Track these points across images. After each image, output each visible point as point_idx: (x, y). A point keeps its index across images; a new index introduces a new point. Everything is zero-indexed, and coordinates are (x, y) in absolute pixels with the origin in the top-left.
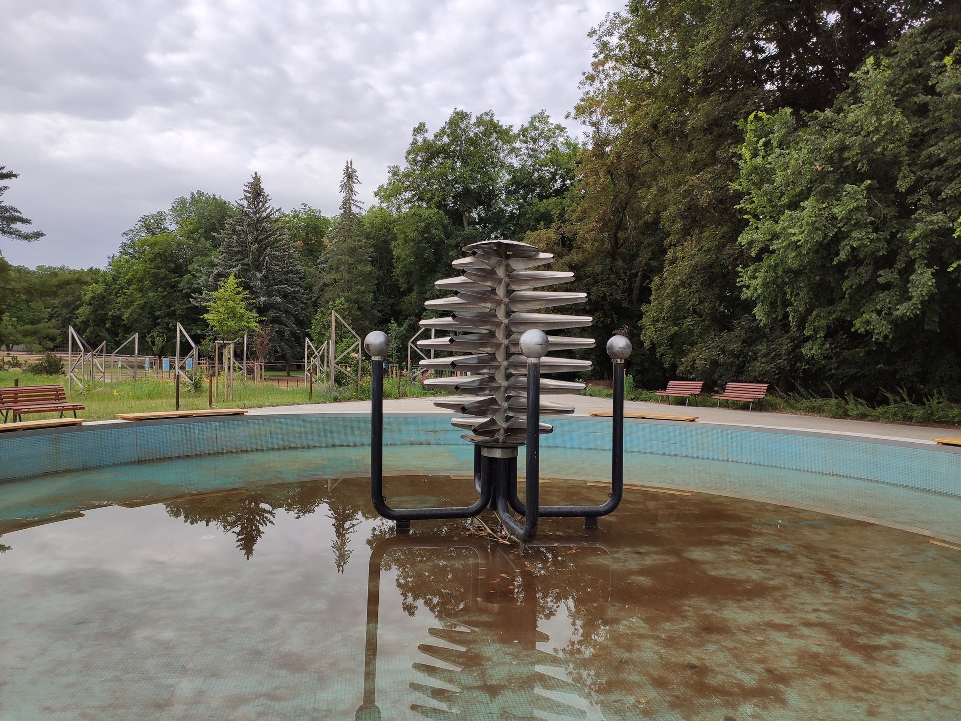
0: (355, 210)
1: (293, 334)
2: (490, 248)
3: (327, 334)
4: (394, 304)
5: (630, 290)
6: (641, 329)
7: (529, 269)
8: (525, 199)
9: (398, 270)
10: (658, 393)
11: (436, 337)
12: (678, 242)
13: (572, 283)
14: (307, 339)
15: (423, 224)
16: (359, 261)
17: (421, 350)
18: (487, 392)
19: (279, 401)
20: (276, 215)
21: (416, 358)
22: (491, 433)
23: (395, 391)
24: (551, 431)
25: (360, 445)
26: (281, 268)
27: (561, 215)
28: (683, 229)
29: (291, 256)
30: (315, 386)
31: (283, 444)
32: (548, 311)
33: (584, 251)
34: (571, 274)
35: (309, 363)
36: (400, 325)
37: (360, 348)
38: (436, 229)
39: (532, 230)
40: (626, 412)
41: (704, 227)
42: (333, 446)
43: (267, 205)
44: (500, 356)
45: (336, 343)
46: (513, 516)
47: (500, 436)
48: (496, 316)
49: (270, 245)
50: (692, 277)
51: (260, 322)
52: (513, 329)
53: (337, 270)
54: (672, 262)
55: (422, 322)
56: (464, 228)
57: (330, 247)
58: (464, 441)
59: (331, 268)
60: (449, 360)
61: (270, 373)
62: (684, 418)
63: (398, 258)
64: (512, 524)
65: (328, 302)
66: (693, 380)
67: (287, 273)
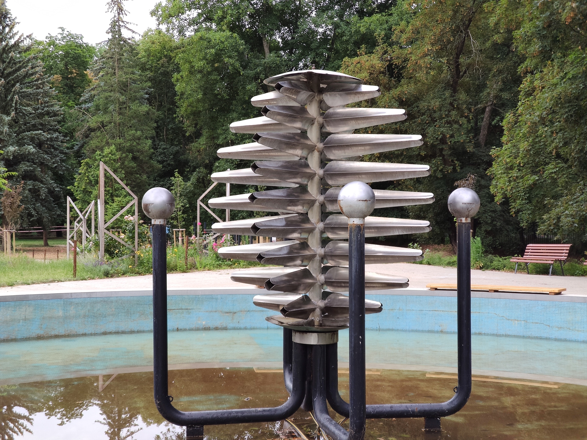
0: (126, 34)
1: (51, 192)
2: (298, 80)
3: (95, 192)
4: (177, 152)
5: (476, 130)
6: (491, 179)
7: (347, 106)
8: (341, 17)
9: (183, 109)
10: (514, 260)
11: (233, 193)
12: (536, 68)
13: (403, 122)
14: (69, 199)
15: (213, 51)
16: (133, 99)
17: (214, 210)
18: (298, 262)
19: (35, 277)
20: (27, 42)
21: (208, 221)
22: (304, 314)
23: (181, 262)
24: (380, 310)
25: (139, 332)
26: (35, 109)
27: (387, 37)
28: (541, 52)
29: (46, 94)
30: (80, 258)
31: (41, 332)
32: (372, 158)
33: (417, 82)
34: (402, 111)
35: (72, 228)
36: (186, 179)
37: (136, 209)
38: (230, 57)
39: (351, 56)
40: (474, 284)
41: (567, 48)
42: (105, 334)
43: (15, 30)
44: (314, 216)
45: (106, 203)
46: (333, 417)
47: (316, 317)
48: (307, 166)
49: (20, 80)
50: (554, 112)
51: (9, 178)
52: (330, 182)
53: (106, 111)
54: (529, 94)
55: (214, 175)
56: (264, 54)
57: (95, 82)
58: (270, 324)
59: (97, 109)
60: (249, 223)
61: (23, 243)
62: (547, 290)
63: (182, 94)
64: (332, 428)
65: (94, 151)
66: (558, 242)
67: (41, 116)
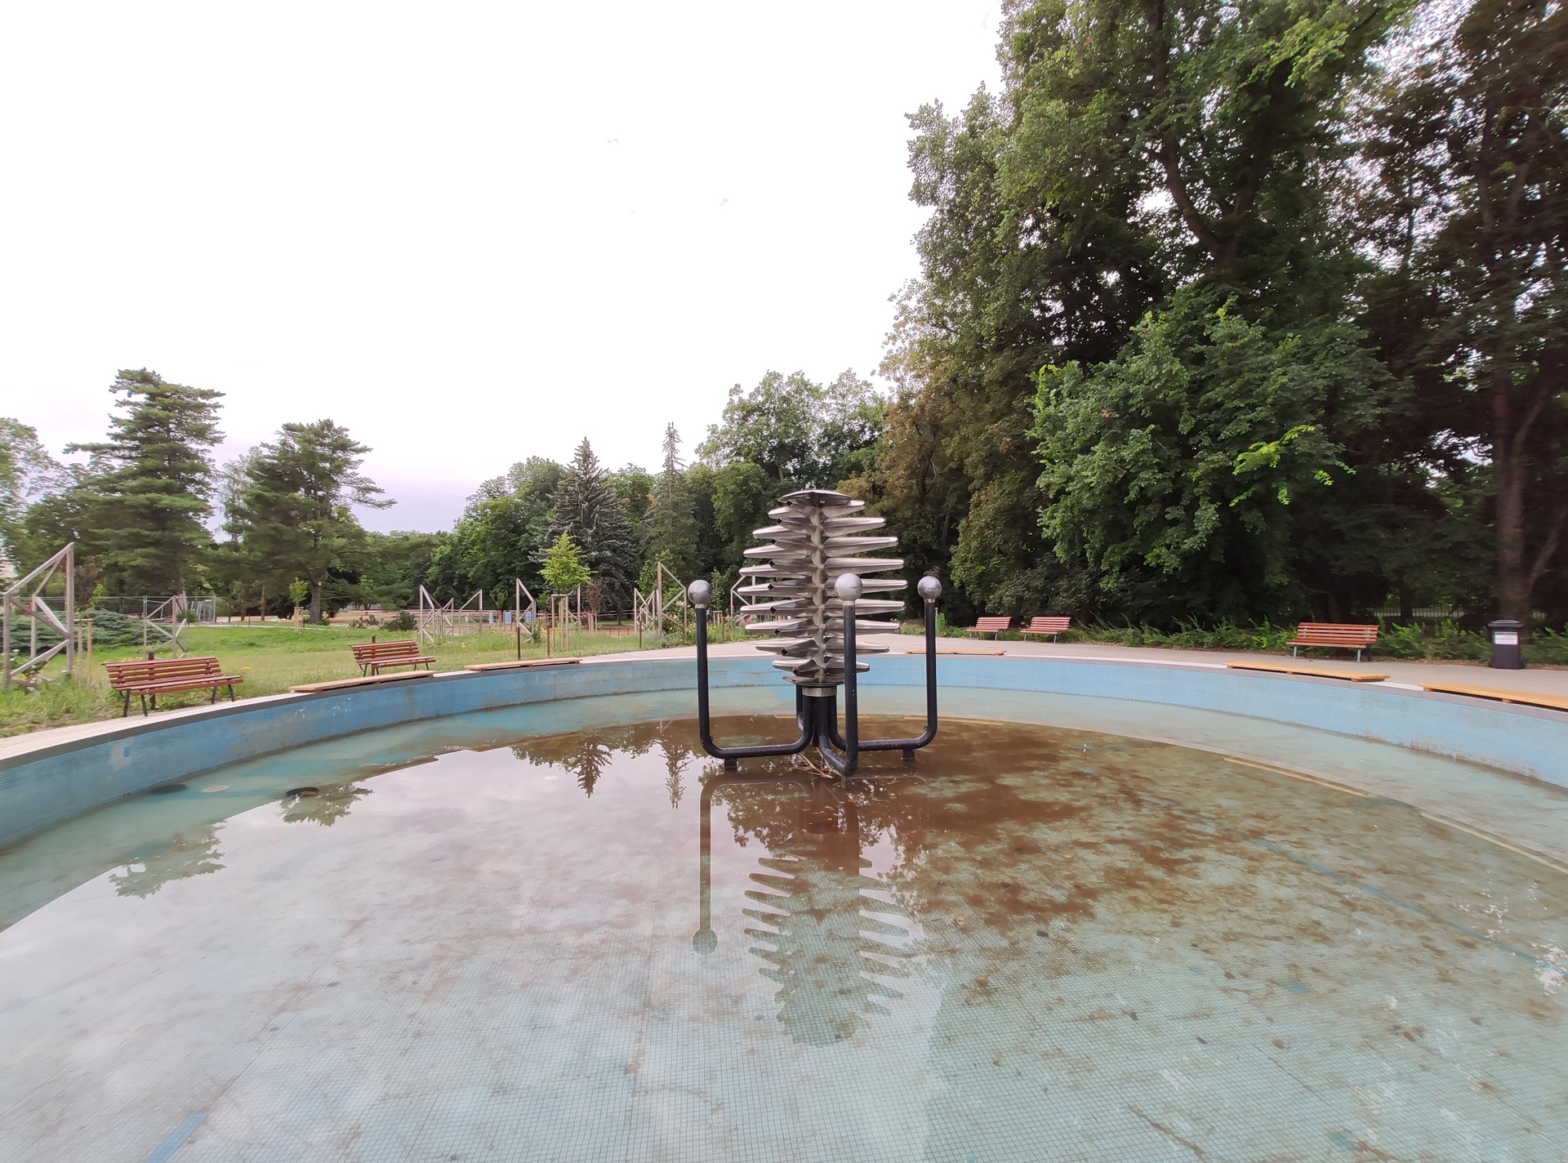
0: (677, 467)
1: (623, 585)
2: (803, 498)
3: (655, 585)
4: (716, 553)
5: (939, 533)
6: (951, 570)
7: (843, 516)
8: (836, 450)
9: (719, 522)
10: (969, 629)
11: (757, 583)
12: (981, 486)
13: (884, 528)
14: (636, 590)
15: (741, 477)
16: (682, 515)
17: (743, 597)
18: (806, 635)
19: (612, 649)
20: (605, 475)
21: (738, 604)
22: (811, 674)
23: (719, 636)
24: (868, 669)
25: (688, 689)
26: (611, 524)
27: (872, 464)
28: (985, 475)
29: (619, 513)
30: (644, 633)
31: (616, 690)
32: (862, 555)
33: (894, 497)
34: (881, 520)
35: (638, 612)
36: (722, 573)
37: (685, 596)
38: (754, 482)
39: (844, 480)
40: (938, 649)
41: (1005, 471)
42: (663, 690)
43: (596, 466)
44: (817, 600)
45: (663, 592)
46: (834, 751)
47: (820, 676)
48: (811, 562)
49: (600, 503)
50: (996, 519)
51: (592, 575)
52: (829, 574)
53: (662, 524)
54: (977, 506)
55: (742, 570)
56: (779, 479)
57: (655, 502)
58: (785, 682)
59: (656, 522)
60: (769, 605)
61: (602, 623)
62: (993, 652)
63: (719, 510)
64: (834, 759)
65: (654, 554)
66: (1001, 615)
67: (616, 528)
